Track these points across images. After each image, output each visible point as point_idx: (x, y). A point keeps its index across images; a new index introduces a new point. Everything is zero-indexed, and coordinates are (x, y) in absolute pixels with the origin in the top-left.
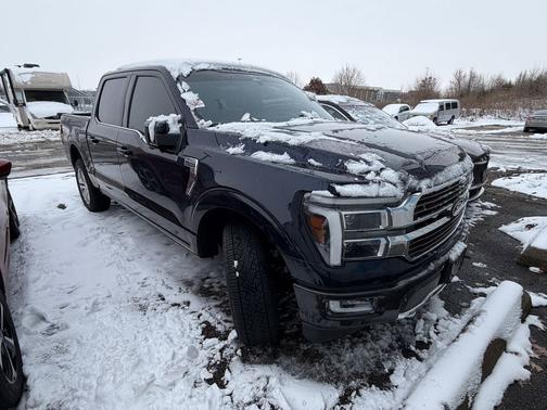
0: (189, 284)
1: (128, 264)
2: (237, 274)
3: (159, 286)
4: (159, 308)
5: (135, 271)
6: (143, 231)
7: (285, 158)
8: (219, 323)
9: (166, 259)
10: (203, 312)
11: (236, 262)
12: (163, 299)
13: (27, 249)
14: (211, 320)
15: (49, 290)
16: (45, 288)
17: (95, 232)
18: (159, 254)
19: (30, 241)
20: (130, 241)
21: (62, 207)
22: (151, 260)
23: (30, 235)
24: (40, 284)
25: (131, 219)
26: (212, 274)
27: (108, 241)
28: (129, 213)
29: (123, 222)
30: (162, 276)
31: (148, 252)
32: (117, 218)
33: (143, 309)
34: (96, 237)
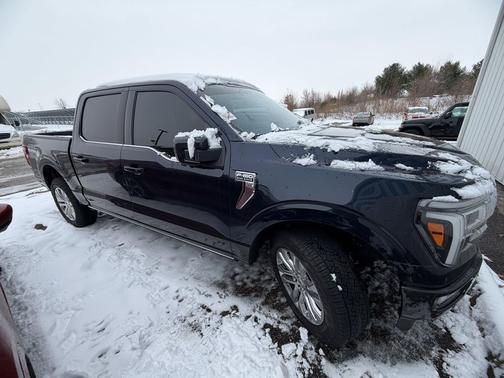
0: (222, 286)
1: (150, 279)
2: (340, 288)
3: (196, 295)
4: (212, 322)
5: (163, 285)
6: (145, 238)
7: (370, 165)
8: (279, 322)
9: (185, 264)
10: (257, 314)
11: (333, 276)
12: (209, 310)
13: (23, 290)
14: (271, 322)
15: (74, 335)
16: (68, 335)
17: (96, 250)
18: (173, 259)
19: (22, 278)
20: (137, 252)
21: (40, 227)
22: (170, 267)
23: (19, 270)
24: (59, 332)
25: (125, 228)
26: (237, 270)
27: (115, 257)
28: (121, 221)
29: (117, 233)
30: (192, 284)
31: (162, 260)
32: (110, 229)
33: (195, 328)
34: (99, 255)
